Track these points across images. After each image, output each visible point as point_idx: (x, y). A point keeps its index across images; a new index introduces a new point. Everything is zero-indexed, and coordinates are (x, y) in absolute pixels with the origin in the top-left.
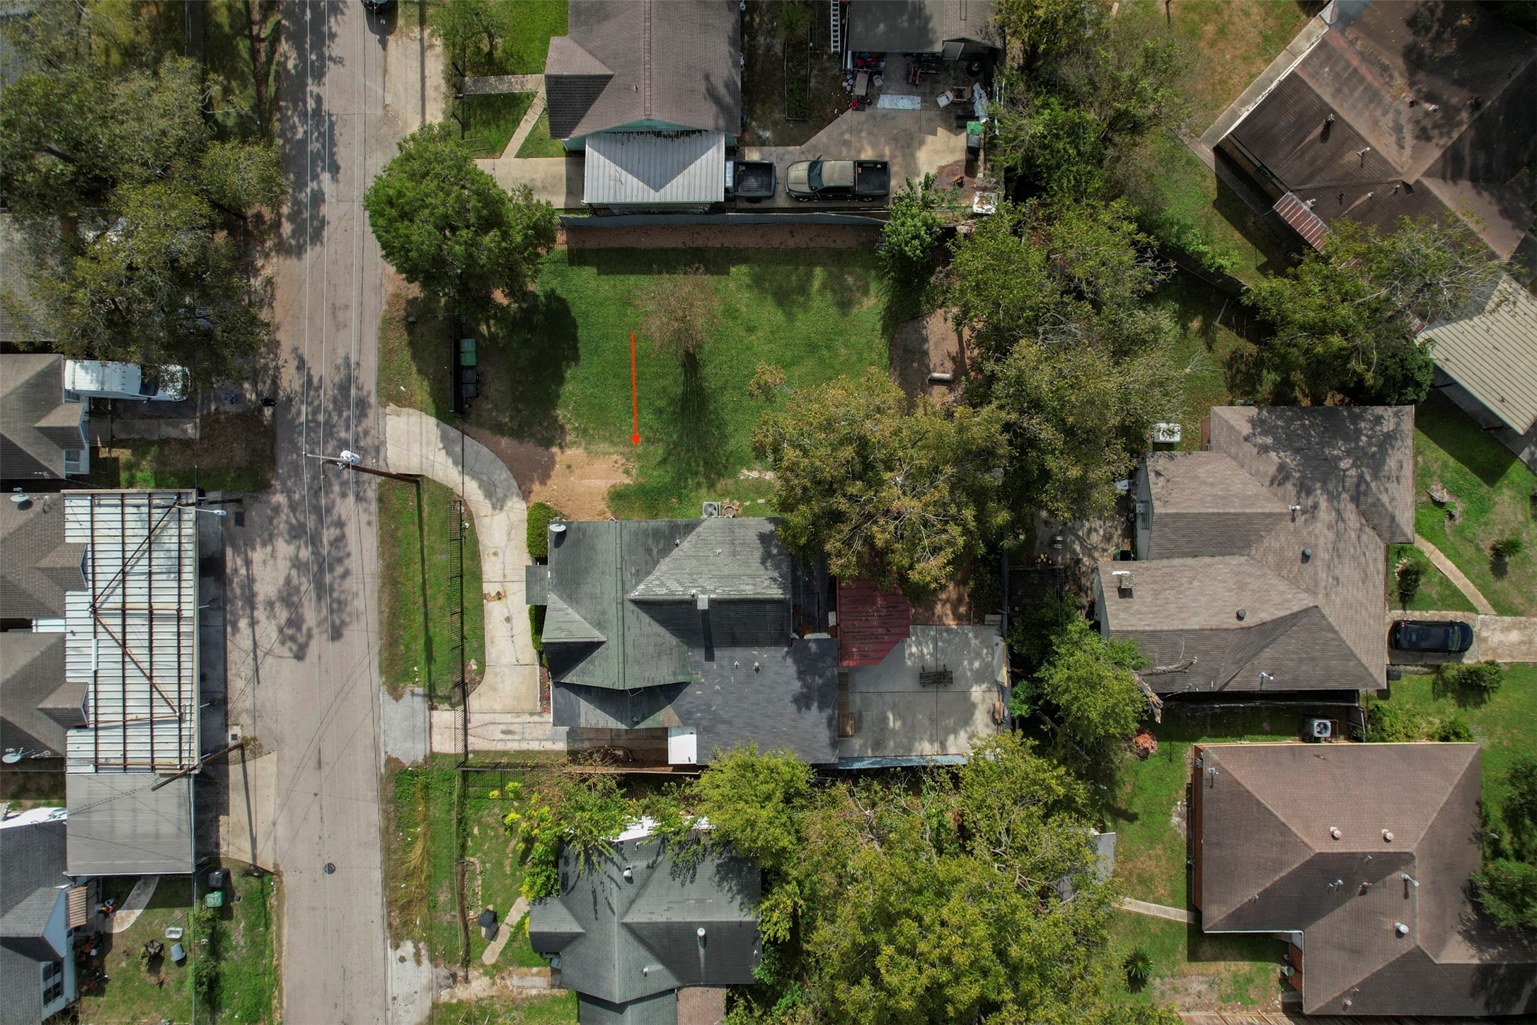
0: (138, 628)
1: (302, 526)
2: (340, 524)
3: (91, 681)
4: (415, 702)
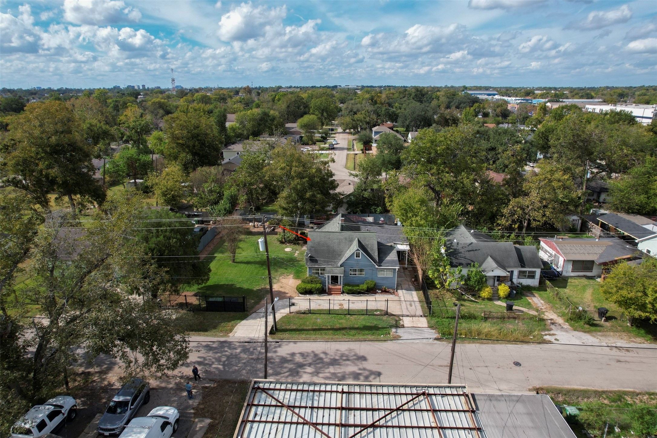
0: (354, 417)
1: (291, 370)
4: (400, 331)
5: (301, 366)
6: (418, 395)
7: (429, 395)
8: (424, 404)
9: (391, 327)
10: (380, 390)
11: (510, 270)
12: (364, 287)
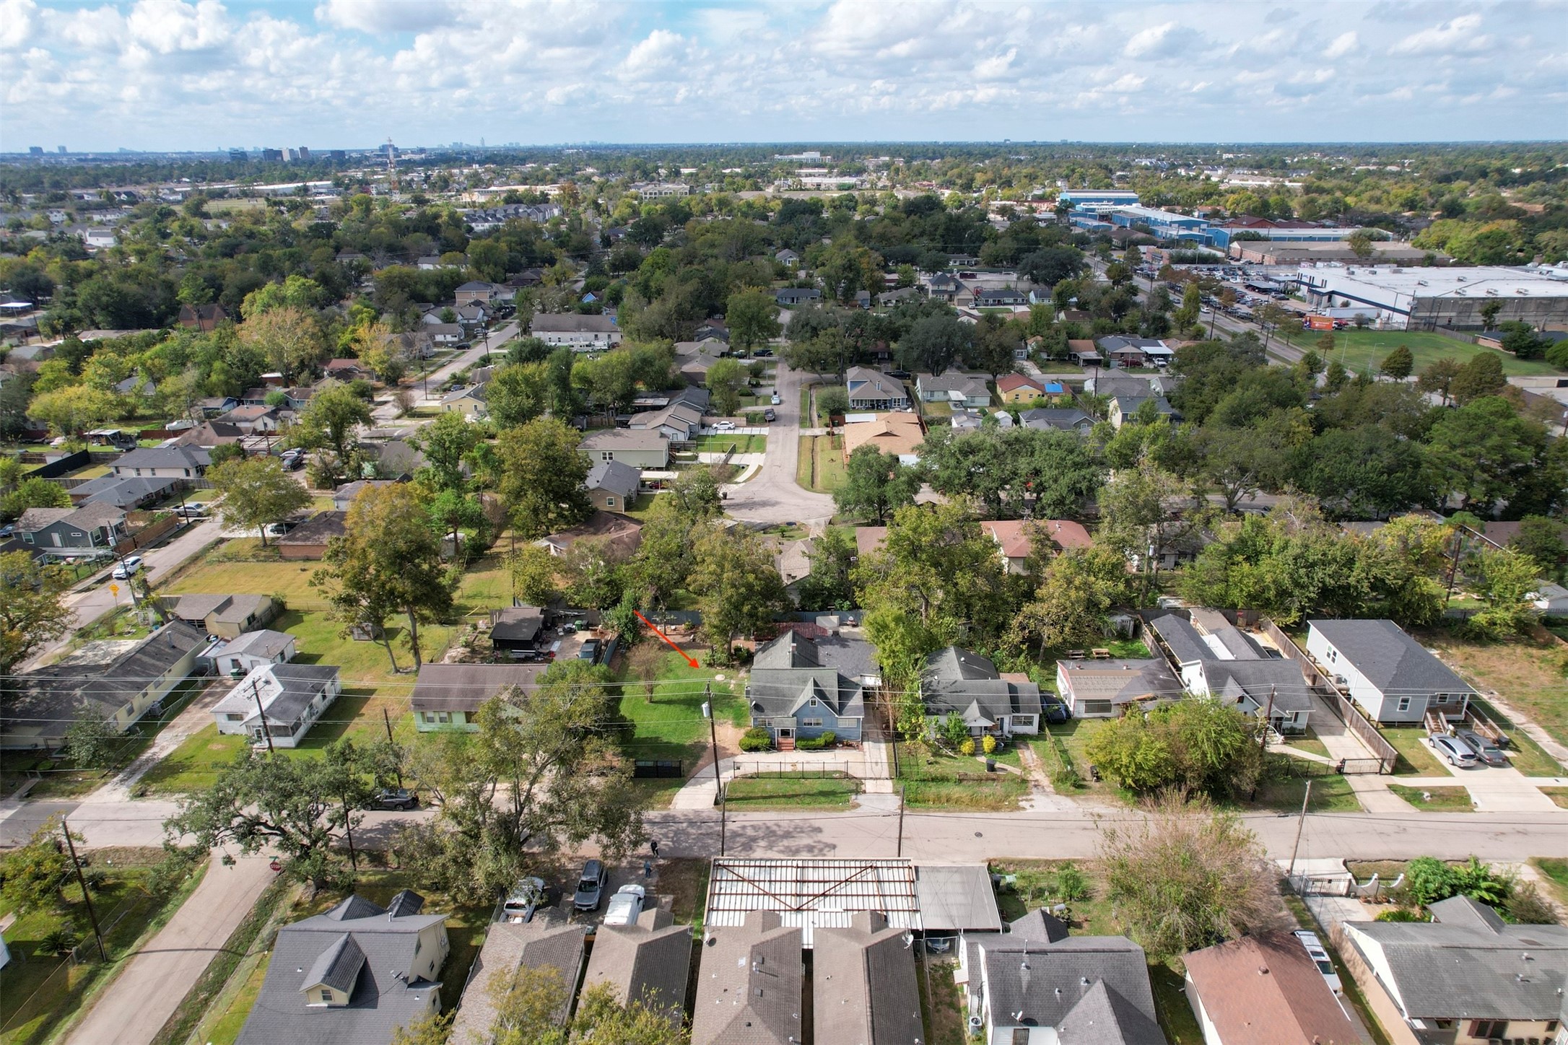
0: (807, 889)
1: (743, 844)
2: (744, 827)
3: (850, 913)
4: (861, 798)
5: (754, 839)
6: (866, 868)
7: (876, 868)
8: (870, 875)
9: (851, 792)
10: (832, 864)
11: (996, 717)
12: (821, 741)
